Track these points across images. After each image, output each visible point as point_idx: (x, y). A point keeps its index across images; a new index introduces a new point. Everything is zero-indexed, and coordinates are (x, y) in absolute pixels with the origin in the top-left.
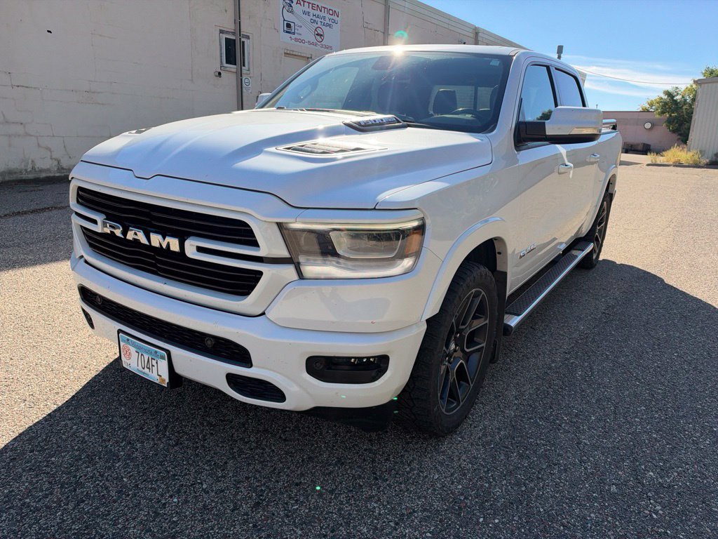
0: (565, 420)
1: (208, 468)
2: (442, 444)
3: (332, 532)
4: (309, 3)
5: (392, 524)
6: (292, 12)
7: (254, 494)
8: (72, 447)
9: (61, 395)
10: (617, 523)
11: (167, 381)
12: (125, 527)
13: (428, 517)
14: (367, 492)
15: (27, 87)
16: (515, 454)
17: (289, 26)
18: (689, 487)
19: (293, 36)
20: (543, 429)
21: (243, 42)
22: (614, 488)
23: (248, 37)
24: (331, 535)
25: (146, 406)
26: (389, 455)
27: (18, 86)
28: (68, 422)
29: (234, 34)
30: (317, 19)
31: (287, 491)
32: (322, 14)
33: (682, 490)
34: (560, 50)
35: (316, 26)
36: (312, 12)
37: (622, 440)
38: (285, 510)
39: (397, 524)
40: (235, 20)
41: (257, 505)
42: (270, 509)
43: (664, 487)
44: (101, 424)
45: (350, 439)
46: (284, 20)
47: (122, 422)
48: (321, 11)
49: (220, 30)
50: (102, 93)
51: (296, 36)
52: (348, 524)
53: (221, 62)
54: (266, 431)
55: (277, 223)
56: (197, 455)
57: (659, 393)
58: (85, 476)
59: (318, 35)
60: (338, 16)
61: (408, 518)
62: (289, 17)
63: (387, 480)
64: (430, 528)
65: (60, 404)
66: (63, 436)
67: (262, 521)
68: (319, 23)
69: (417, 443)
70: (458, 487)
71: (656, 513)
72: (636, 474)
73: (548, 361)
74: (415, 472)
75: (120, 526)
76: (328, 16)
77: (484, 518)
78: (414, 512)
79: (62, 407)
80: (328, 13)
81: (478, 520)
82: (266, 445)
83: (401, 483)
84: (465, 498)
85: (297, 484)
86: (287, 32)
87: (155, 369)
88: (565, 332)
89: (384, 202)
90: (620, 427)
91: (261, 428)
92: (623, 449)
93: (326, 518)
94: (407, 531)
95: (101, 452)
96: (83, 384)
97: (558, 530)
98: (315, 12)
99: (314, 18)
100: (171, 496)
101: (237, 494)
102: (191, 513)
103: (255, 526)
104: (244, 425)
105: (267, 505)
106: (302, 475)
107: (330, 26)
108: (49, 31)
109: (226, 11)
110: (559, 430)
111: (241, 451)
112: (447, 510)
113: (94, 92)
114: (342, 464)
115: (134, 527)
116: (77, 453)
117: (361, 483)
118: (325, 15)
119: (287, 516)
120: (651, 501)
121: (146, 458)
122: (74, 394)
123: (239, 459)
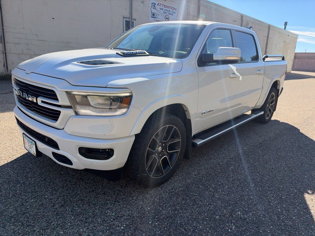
0: (213, 187)
1: (51, 190)
2: (151, 191)
3: (86, 219)
4: (163, 5)
5: (112, 219)
6: (155, 9)
7: (63, 202)
8: (5, 177)
9: (11, 158)
10: (210, 231)
11: (36, 154)
12: (9, 208)
13: (129, 219)
14: (109, 206)
15: (44, 41)
16: (181, 198)
17: (153, 15)
18: (254, 220)
19: (155, 19)
20: (200, 189)
21: (133, 22)
22: (218, 217)
23: (135, 20)
24: (85, 220)
25: (40, 165)
26: (126, 193)
27: (40, 40)
28: (8, 168)
29: (129, 18)
30: (166, 12)
31: (76, 202)
32: (169, 9)
33: (250, 221)
34: (286, 24)
35: (166, 14)
36: (164, 8)
37: (234, 198)
38: (72, 209)
39: (114, 220)
40: (130, 13)
41: (62, 206)
42: (67, 208)
43: (242, 219)
44: (20, 170)
45: (113, 185)
46: (152, 12)
47: (28, 170)
48: (168, 8)
49: (123, 17)
50: (73, 43)
51: (157, 19)
52: (94, 217)
53: (123, 30)
54: (81, 179)
55: (66, 91)
56: (49, 185)
57: (265, 179)
58: (4, 188)
59: (166, 18)
60: (176, 10)
61: (120, 218)
62: (154, 11)
63: (120, 202)
64: (127, 223)
65: (9, 162)
66: (4, 173)
67: (60, 212)
68: (167, 13)
69: (140, 190)
70: (148, 208)
71: (231, 229)
72: (233, 211)
73: (220, 161)
74: (133, 201)
75: (7, 207)
76: (171, 10)
77: (152, 222)
78: (124, 216)
79: (9, 163)
80: (172, 9)
81: (149, 222)
82: (78, 184)
83: (125, 204)
84: (149, 213)
85: (82, 200)
86: (153, 17)
87: (32, 148)
88: (236, 150)
89: (111, 85)
90: (237, 192)
91: (80, 177)
92: (232, 201)
93: (86, 214)
94: (116, 223)
95: (14, 180)
96: (21, 155)
97: (181, 230)
98: (165, 9)
99: (165, 11)
100: (31, 199)
101: (57, 201)
102: (35, 206)
103: (57, 213)
104: (73, 176)
105: (66, 206)
106: (86, 197)
107: (172, 14)
108: (53, 18)
109: (126, 9)
110: (207, 190)
111: (67, 185)
112: (138, 217)
113: (70, 43)
114: (105, 194)
115: (12, 209)
116: (5, 180)
117: (108, 203)
118: (170, 10)
119: (72, 211)
120: (232, 224)
121: (30, 184)
122: (16, 158)
123: (64, 188)
